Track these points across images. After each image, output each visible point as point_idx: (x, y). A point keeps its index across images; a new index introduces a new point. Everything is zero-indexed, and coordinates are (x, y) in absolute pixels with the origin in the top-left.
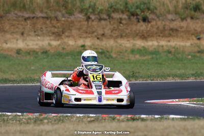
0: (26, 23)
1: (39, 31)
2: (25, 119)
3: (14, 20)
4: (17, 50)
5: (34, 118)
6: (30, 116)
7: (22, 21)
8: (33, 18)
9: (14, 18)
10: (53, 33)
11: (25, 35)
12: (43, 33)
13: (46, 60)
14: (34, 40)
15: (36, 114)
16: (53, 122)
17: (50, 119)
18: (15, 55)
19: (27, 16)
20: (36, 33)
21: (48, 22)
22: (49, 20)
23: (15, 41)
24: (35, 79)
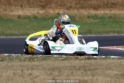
13: (36, 22)
18: (17, 19)
23: (17, 10)
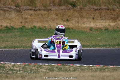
0: (95, 13)
1: (103, 17)
2: (94, 69)
3: (88, 10)
4: (90, 28)
5: (100, 68)
6: (98, 67)
7: (93, 11)
8: (100, 9)
9: (89, 9)
10: (112, 18)
11: (95, 19)
12: (106, 18)
14: (100, 22)
15: (101, 66)
16: (111, 71)
17: (109, 69)
19: (96, 8)
20: (102, 18)
21: (108, 12)
22: (109, 11)
24: (100, 45)
